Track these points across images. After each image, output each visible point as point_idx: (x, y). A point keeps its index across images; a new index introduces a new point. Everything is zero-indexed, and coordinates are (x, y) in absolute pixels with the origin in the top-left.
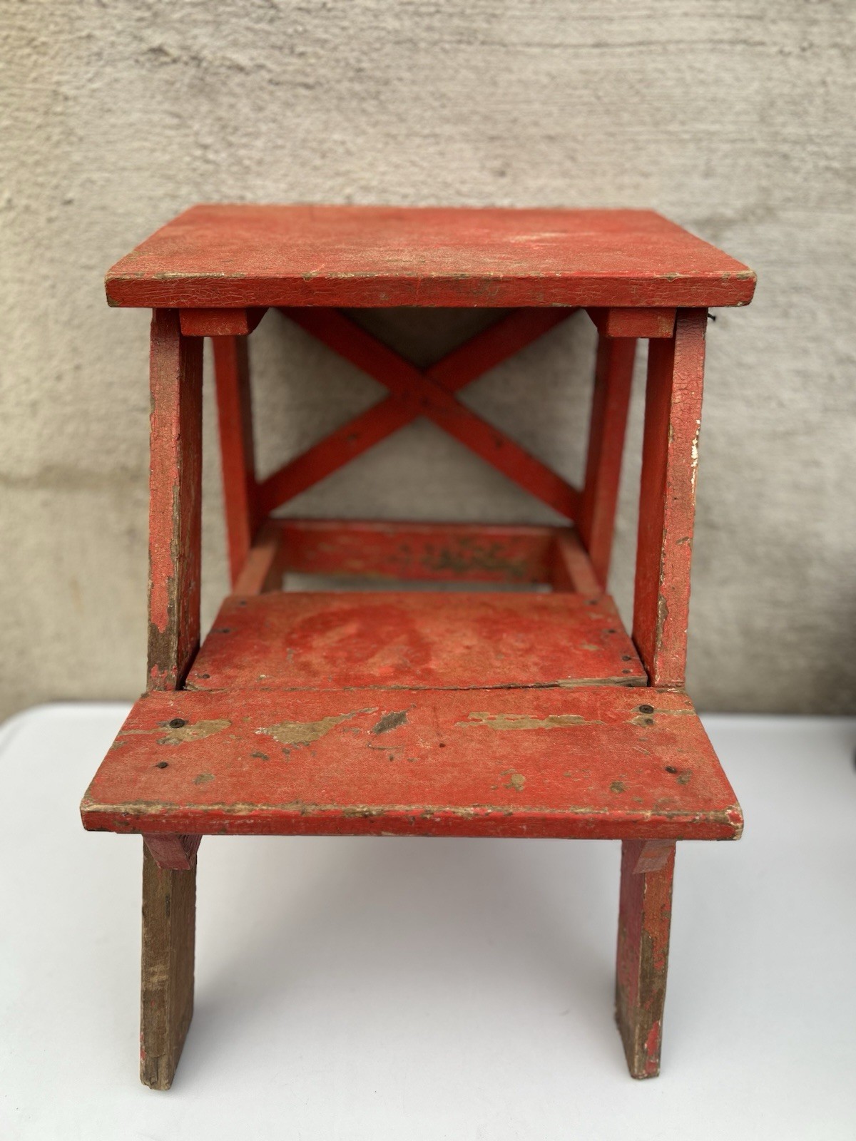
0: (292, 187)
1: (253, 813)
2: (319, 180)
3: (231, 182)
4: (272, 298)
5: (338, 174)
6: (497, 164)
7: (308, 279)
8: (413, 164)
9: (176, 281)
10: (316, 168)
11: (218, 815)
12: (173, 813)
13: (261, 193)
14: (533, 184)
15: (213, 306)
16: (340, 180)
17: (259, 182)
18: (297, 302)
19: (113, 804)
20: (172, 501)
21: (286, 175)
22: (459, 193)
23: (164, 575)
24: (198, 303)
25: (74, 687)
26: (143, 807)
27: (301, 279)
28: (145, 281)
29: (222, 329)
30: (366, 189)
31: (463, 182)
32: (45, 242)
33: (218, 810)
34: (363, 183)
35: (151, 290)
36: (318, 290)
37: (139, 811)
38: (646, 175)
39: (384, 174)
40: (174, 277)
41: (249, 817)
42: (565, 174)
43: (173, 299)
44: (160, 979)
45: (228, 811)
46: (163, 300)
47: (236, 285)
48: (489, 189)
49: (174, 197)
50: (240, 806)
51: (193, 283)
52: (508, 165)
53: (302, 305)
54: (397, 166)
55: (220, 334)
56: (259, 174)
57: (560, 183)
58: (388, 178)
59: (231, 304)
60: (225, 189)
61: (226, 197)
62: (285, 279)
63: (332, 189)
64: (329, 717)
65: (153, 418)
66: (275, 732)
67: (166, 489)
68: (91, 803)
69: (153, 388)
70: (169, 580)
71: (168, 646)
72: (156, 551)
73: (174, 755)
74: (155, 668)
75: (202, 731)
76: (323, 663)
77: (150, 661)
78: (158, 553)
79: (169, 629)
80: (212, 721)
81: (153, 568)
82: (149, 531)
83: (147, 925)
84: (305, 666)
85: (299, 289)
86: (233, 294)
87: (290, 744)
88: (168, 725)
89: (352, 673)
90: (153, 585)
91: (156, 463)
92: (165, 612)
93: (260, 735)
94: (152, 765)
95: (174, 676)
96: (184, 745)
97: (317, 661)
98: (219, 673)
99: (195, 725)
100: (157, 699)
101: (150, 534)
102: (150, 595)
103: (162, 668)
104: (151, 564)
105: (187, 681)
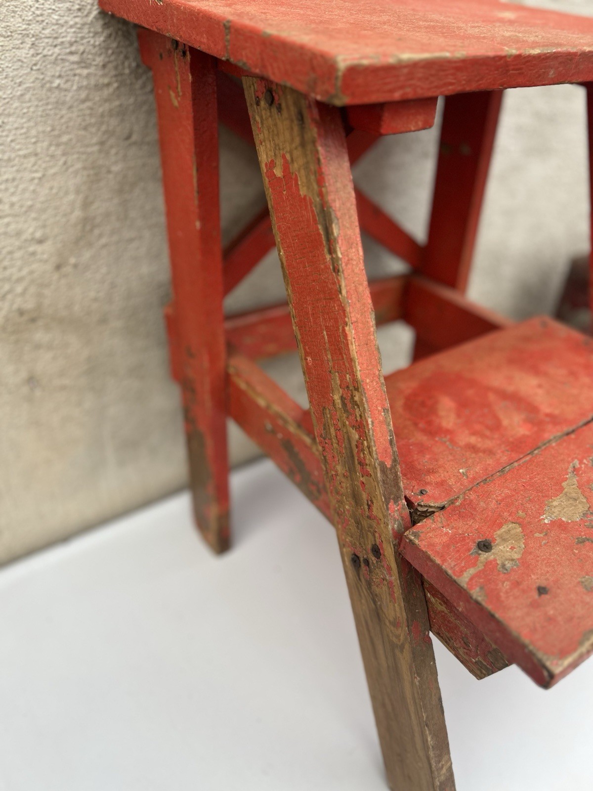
4: (478, 81)
9: (409, 65)
15: (430, 94)
18: (494, 84)
19: (575, 650)
23: (380, 408)
24: (419, 93)
28: (381, 67)
29: (416, 123)
35: (383, 79)
40: (409, 59)
43: (400, 88)
44: (447, 768)
46: (390, 91)
51: (424, 66)
59: (444, 91)
62: (493, 58)
64: (563, 483)
65: (340, 241)
66: (555, 514)
67: (365, 317)
68: (560, 662)
69: (333, 205)
70: (384, 412)
71: (397, 477)
72: (368, 387)
73: (533, 576)
74: (391, 503)
75: (512, 543)
76: (479, 440)
77: (385, 499)
78: (370, 389)
79: (395, 461)
80: (503, 530)
81: (370, 405)
82: (358, 368)
83: (430, 734)
84: (473, 448)
85: (500, 70)
86: (450, 79)
87: (581, 519)
88: (480, 552)
89: (511, 439)
90: (372, 422)
91: (352, 292)
92: (388, 445)
93: (553, 523)
94: (536, 595)
95: (406, 503)
96: (523, 562)
97: (473, 440)
98: (427, 484)
99: (498, 540)
100: (430, 532)
101: (360, 371)
102: (373, 434)
103: (396, 499)
104: (367, 402)
105: (416, 504)
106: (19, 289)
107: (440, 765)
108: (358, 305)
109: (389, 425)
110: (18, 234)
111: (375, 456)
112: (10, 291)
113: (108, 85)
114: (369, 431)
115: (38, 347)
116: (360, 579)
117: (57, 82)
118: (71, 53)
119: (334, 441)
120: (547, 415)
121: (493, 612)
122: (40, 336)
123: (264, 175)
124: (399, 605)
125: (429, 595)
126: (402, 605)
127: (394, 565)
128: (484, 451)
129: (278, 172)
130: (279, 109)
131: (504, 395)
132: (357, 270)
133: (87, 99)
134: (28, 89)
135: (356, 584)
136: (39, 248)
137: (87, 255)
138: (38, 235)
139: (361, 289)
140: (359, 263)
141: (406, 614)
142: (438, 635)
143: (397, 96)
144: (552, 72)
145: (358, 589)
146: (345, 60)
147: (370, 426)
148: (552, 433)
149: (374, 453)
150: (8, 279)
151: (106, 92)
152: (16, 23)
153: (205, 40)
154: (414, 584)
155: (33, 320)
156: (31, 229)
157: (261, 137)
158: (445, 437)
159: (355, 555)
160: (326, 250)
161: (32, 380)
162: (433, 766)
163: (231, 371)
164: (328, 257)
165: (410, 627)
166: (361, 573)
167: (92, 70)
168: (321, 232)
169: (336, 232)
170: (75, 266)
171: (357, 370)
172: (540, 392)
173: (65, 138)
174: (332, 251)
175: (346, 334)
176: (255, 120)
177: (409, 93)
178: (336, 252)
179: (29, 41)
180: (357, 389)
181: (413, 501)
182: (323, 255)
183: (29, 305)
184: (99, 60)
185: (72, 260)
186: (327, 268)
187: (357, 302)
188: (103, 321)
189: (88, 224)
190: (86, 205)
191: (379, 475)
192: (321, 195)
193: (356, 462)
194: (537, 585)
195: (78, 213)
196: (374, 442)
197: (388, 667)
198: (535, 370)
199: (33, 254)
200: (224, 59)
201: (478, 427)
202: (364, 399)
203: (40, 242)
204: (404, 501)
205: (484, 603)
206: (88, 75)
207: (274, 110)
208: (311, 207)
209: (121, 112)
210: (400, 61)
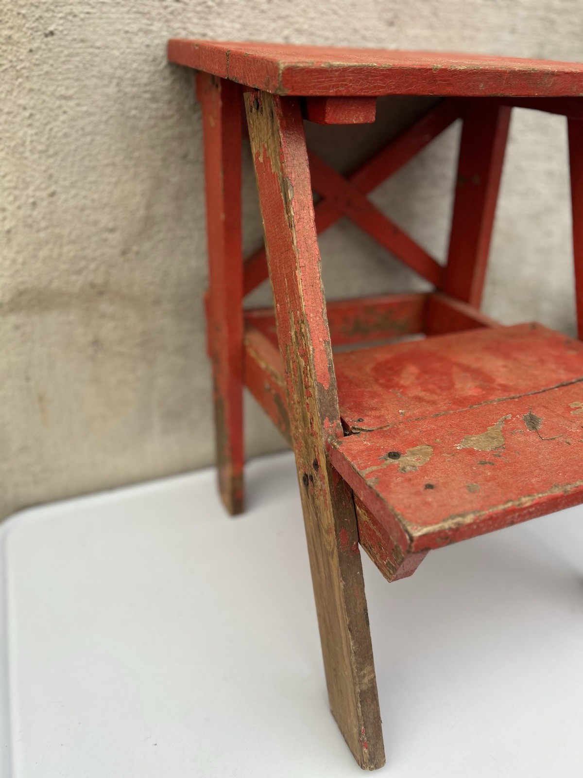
0: (245, 26)
1: (535, 502)
2: (264, 22)
3: (195, 20)
4: (407, 87)
5: (280, 18)
6: (388, 16)
7: (436, 69)
8: (335, 12)
9: (340, 70)
10: (263, 12)
11: (512, 511)
12: (482, 518)
13: (220, 31)
14: (411, 32)
15: (363, 94)
16: (281, 23)
17: (218, 21)
18: (423, 91)
19: (437, 523)
20: (318, 275)
21: (240, 17)
22: (364, 38)
23: (321, 340)
24: (352, 92)
25: (39, 491)
26: (459, 519)
27: (431, 69)
28: (315, 69)
29: (357, 117)
30: (300, 32)
31: (367, 29)
32: (25, 72)
33: (513, 506)
34: (297, 26)
35: (318, 78)
36: (440, 80)
37: (458, 524)
38: (478, 30)
39: (313, 19)
40: (339, 66)
41: (531, 506)
42: (431, 27)
43: (334, 86)
44: (370, 678)
45: (519, 505)
46: (326, 88)
47: (384, 75)
48: (383, 35)
49: (147, 32)
50: (524, 500)
51: (353, 72)
52: (396, 17)
53: (426, 93)
54: (323, 13)
55: (355, 122)
56: (219, 14)
57: (426, 33)
58: (315, 23)
59: (376, 92)
60: (190, 26)
61: (193, 33)
62: (419, 69)
63: (274, 30)
64: (489, 427)
65: (293, 203)
66: (469, 445)
67: (313, 265)
68: (419, 528)
69: (290, 176)
70: (325, 343)
71: (333, 399)
72: (312, 320)
73: (426, 477)
74: (326, 420)
75: (420, 457)
76: (428, 394)
77: (321, 415)
78: (313, 322)
79: (331, 385)
80: (415, 448)
81: (312, 335)
82: (304, 304)
83: (353, 639)
84: (419, 399)
85: (428, 80)
86: (380, 83)
87: (492, 450)
88: (388, 458)
89: (457, 397)
90: (314, 350)
91: (301, 243)
92: (327, 371)
93: (463, 450)
94: (421, 489)
95: (341, 424)
96: (422, 469)
97: (422, 394)
98: (366, 415)
99: (408, 453)
100: (352, 442)
101: (305, 306)
102: (313, 359)
103: (331, 419)
104: (310, 332)
105: (351, 427)
106: (92, 266)
107: (362, 673)
108: (306, 254)
109: (328, 355)
110: (96, 223)
111: (313, 377)
112: (86, 267)
113: (171, 116)
114: (310, 355)
115: (103, 316)
116: (308, 497)
117: (133, 112)
118: (146, 92)
119: (292, 373)
120: (500, 385)
121: (378, 493)
122: (105, 307)
123: (254, 163)
124: (330, 511)
125: (358, 508)
126: (332, 510)
127: (326, 474)
128: (428, 402)
129: (261, 159)
130: (262, 111)
131: (467, 369)
132: (307, 227)
133: (155, 126)
134: (111, 117)
135: (307, 503)
136: (110, 236)
137: (147, 246)
138: (111, 225)
139: (310, 242)
140: (309, 221)
141: (335, 519)
142: (365, 546)
143: (332, 92)
144: (482, 86)
145: (308, 508)
146: (284, 63)
147: (311, 352)
148: (496, 397)
149: (313, 375)
150: (84, 258)
151: (170, 122)
152: (106, 68)
153: (217, 68)
154: (344, 495)
155: (101, 293)
156: (105, 220)
157: (253, 134)
158: (399, 390)
159: (306, 474)
160: (285, 212)
161: (96, 343)
162: (355, 672)
163: (247, 343)
164: (286, 216)
165: (338, 532)
166: (309, 490)
167: (160, 105)
168: (283, 198)
169: (290, 196)
170: (137, 253)
171: (302, 306)
172: (503, 370)
173: (136, 154)
174: (288, 212)
175: (296, 276)
176: (250, 123)
177: (343, 91)
178: (290, 212)
179: (115, 81)
180: (303, 322)
181: (349, 424)
182: (284, 215)
183: (99, 280)
184: (166, 97)
185: (135, 248)
186: (286, 226)
187: (306, 251)
188: (157, 302)
189: (149, 221)
190: (149, 206)
191: (316, 393)
192: (282, 170)
193: (304, 387)
194: (427, 483)
195: (141, 213)
196: (314, 365)
197: (326, 578)
198: (507, 356)
199: (105, 240)
200: (226, 78)
201: (430, 387)
202: (307, 329)
203: (112, 230)
204: (339, 422)
205: (374, 487)
206: (157, 109)
207: (259, 113)
208: (277, 180)
209: (181, 138)
210: (331, 66)
